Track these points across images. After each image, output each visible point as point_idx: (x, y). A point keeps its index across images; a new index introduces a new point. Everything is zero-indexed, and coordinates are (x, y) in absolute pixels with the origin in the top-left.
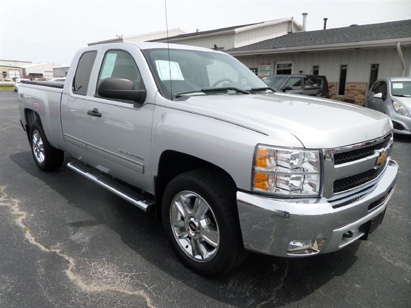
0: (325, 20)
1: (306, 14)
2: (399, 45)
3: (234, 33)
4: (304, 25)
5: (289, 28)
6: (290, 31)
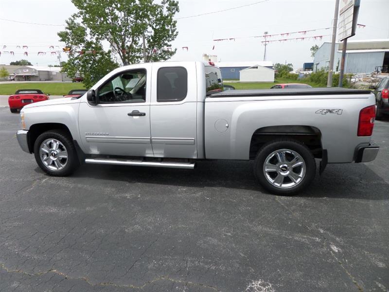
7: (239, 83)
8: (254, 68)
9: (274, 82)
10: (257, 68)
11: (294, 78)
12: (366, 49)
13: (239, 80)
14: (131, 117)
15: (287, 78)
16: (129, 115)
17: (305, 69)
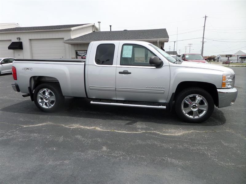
0: (111, 26)
1: (100, 22)
2: (158, 41)
3: (70, 30)
4: (99, 28)
5: (93, 29)
6: (94, 31)
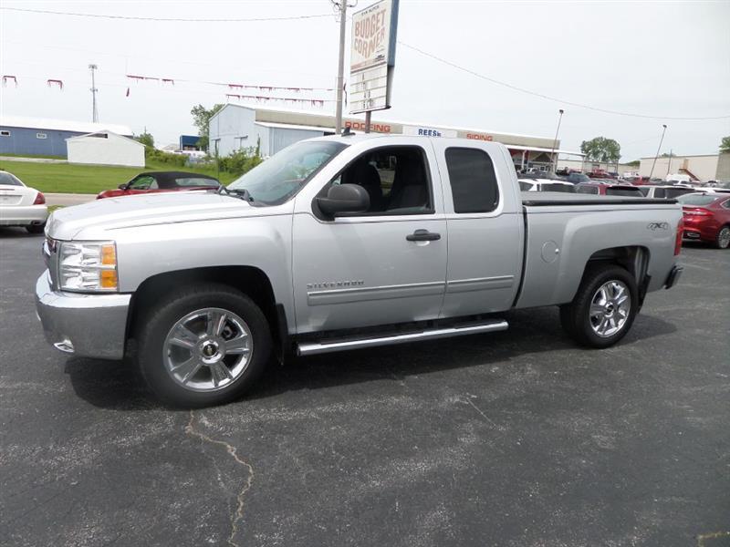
7: (67, 163)
8: (98, 135)
9: (146, 167)
10: (106, 136)
11: (178, 162)
12: (310, 125)
13: (67, 159)
14: (412, 242)
15: (161, 161)
16: (409, 239)
17: (184, 146)
